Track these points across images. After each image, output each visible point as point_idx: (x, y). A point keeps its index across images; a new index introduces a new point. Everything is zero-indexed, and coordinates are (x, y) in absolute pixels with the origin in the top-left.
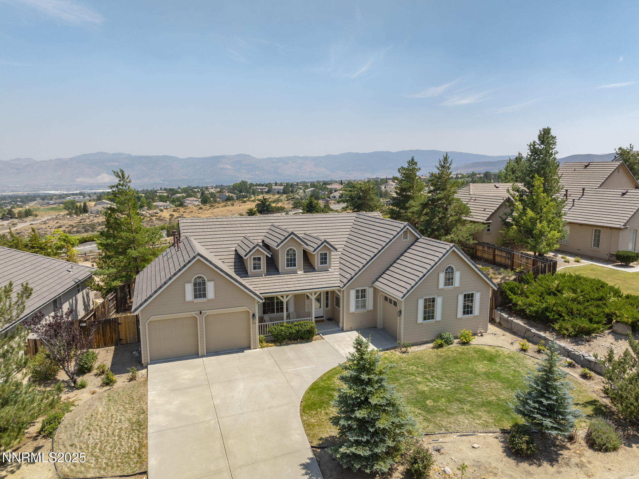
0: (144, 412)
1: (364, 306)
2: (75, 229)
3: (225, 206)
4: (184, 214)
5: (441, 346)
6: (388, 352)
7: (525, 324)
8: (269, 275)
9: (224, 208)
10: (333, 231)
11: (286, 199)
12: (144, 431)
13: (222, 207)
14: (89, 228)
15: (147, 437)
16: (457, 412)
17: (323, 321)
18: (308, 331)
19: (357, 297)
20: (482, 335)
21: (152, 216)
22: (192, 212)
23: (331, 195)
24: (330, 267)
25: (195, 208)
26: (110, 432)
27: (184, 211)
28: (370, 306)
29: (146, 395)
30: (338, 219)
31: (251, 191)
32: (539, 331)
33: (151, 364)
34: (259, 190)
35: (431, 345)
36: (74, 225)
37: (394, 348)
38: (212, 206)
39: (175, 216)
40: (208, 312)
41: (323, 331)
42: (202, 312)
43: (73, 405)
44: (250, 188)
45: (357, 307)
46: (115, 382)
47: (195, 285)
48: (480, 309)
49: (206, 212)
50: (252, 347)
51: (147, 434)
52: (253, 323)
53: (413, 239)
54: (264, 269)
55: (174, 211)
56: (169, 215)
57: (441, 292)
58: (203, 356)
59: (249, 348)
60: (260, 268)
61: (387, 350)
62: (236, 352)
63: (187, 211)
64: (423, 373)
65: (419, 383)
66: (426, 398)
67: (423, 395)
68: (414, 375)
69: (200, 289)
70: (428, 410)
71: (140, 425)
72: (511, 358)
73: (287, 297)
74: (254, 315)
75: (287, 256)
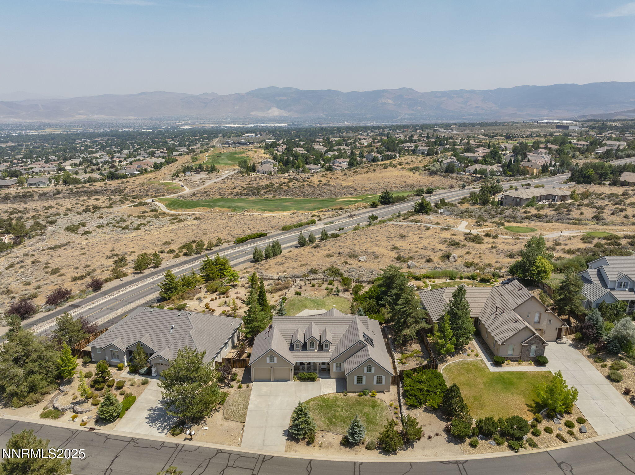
1: (340, 370)
2: (245, 192)
3: (367, 172)
4: (331, 180)
5: (361, 396)
6: (339, 394)
7: (402, 393)
8: (302, 351)
9: (366, 175)
11: (423, 169)
13: (365, 173)
14: (255, 191)
16: (339, 426)
17: (325, 370)
19: (337, 366)
20: (385, 393)
21: (304, 181)
22: (338, 178)
23: (467, 169)
24: (329, 349)
25: (341, 174)
27: (331, 176)
28: (343, 370)
29: (250, 395)
31: (398, 149)
33: (254, 381)
34: (406, 148)
35: (358, 393)
36: (245, 186)
37: (343, 392)
38: (356, 172)
39: (323, 183)
41: (321, 377)
42: (272, 367)
43: (229, 394)
44: (398, 144)
45: (337, 370)
46: (242, 387)
47: (270, 358)
48: (385, 382)
49: (349, 178)
50: (291, 381)
51: (247, 411)
52: (291, 373)
55: (323, 176)
56: (318, 180)
57: (365, 374)
58: (272, 382)
61: (340, 392)
62: (285, 382)
63: (334, 177)
64: (343, 407)
65: (338, 411)
66: (334, 418)
67: (335, 417)
68: (339, 407)
69: (272, 360)
70: (331, 423)
71: (246, 407)
72: (382, 408)
73: (307, 363)
74: (291, 370)
75: (311, 344)
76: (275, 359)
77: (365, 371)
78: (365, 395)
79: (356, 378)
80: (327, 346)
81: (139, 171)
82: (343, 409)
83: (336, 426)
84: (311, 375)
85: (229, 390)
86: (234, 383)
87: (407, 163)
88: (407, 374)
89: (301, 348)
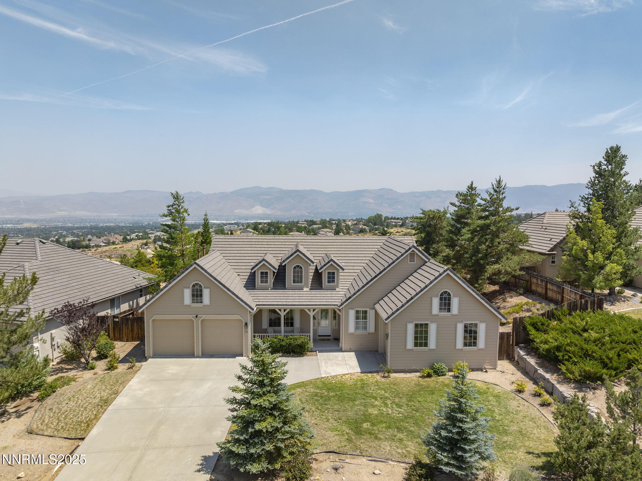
0: (117, 393)
1: (365, 328)
5: (429, 376)
6: (370, 375)
7: (537, 363)
8: (275, 289)
10: (357, 252)
12: (105, 407)
15: (103, 413)
16: (386, 439)
17: (329, 340)
18: (299, 345)
19: (357, 318)
20: (486, 372)
24: (337, 286)
26: (81, 404)
28: (371, 328)
29: (129, 381)
30: (366, 241)
31: (386, 224)
32: (547, 372)
33: (153, 357)
34: (394, 224)
37: (377, 372)
40: (204, 317)
41: (320, 349)
42: (198, 316)
43: (74, 381)
44: (385, 220)
45: (357, 328)
46: (116, 368)
47: (193, 291)
48: (486, 342)
50: (244, 355)
51: (105, 410)
52: (245, 332)
53: (421, 263)
54: (270, 283)
57: (435, 318)
58: (197, 357)
59: (241, 355)
60: (266, 282)
61: (370, 372)
62: (229, 357)
64: (387, 398)
65: (374, 406)
66: (366, 421)
67: (367, 418)
68: (376, 399)
69: (197, 295)
70: (359, 432)
71: (106, 403)
72: (497, 396)
73: (285, 310)
74: (246, 324)
75: (294, 272)
76: (206, 293)
77: (435, 309)
78: (439, 376)
79: (411, 328)
80: (332, 277)
81: (105, 243)
82: (389, 402)
83: (376, 438)
84: (296, 339)
85: (81, 373)
86: (101, 365)
87: (397, 232)
88: (534, 325)
89: (271, 279)
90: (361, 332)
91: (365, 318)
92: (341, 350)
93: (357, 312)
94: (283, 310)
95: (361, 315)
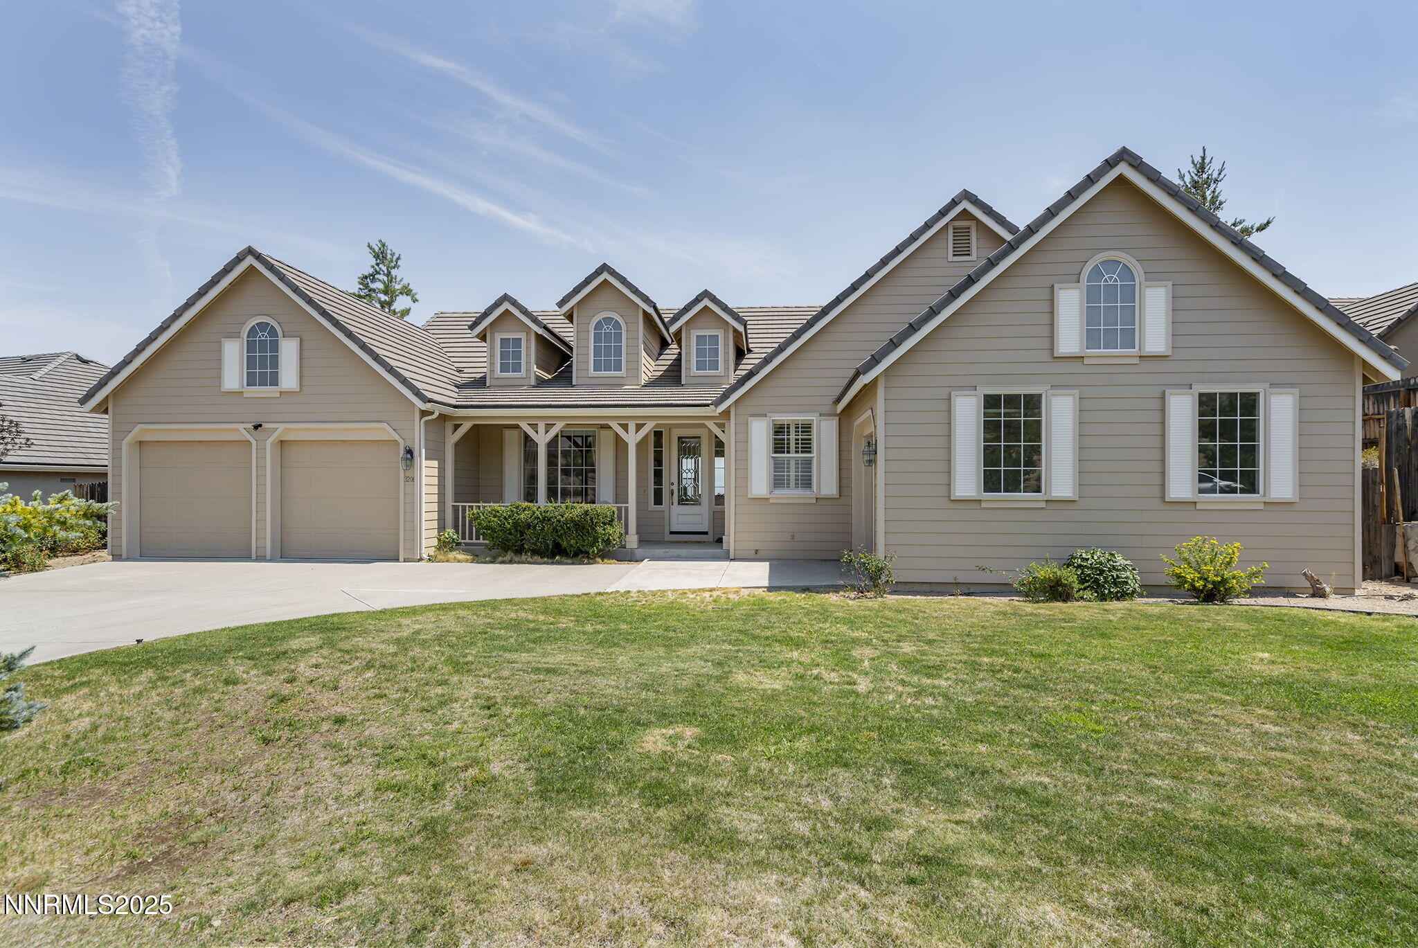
1: (806, 482)
19: (779, 447)
24: (727, 378)
28: (826, 482)
37: (836, 589)
40: (282, 429)
42: (265, 425)
45: (778, 482)
47: (251, 346)
48: (1303, 473)
50: (401, 558)
54: (528, 372)
59: (389, 556)
60: (517, 368)
64: (855, 642)
65: (772, 664)
67: (700, 704)
69: (263, 360)
70: (574, 775)
73: (549, 427)
74: (410, 452)
75: (597, 338)
76: (289, 351)
77: (1071, 337)
78: (1103, 598)
83: (693, 829)
90: (792, 494)
91: (806, 446)
92: (727, 557)
93: (779, 430)
94: (541, 428)
95: (793, 437)
